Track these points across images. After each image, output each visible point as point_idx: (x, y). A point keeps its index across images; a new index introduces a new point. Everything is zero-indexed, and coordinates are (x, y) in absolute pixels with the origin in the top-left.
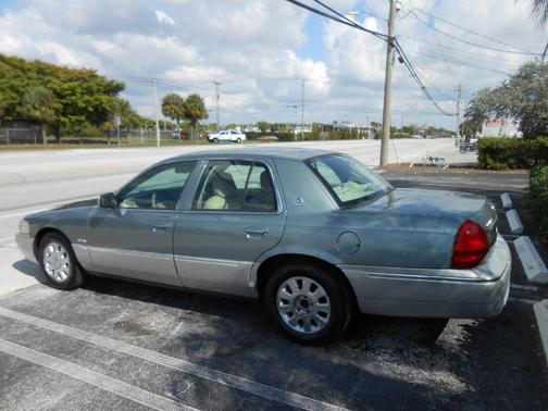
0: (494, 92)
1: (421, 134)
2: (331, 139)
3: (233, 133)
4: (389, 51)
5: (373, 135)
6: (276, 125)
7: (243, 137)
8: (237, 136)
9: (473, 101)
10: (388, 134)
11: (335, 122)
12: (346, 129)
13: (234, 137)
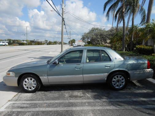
0: (87, 34)
1: (58, 43)
2: (35, 45)
3: (3, 42)
4: (62, 22)
5: (46, 44)
6: (15, 40)
7: (7, 44)
8: (5, 43)
9: (83, 36)
10: (63, 43)
11: (34, 40)
12: (38, 42)
13: (4, 44)
